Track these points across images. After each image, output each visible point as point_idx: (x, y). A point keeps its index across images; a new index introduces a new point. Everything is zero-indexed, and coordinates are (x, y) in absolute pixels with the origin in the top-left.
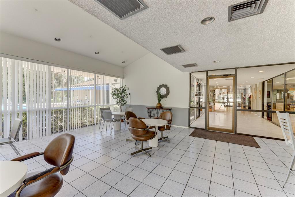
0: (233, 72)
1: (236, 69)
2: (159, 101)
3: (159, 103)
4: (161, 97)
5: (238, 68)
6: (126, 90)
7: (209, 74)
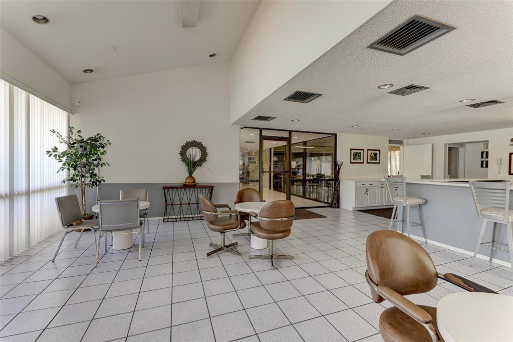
0: (286, 135)
1: (290, 132)
2: (191, 173)
3: (190, 176)
4: (192, 165)
5: (292, 131)
6: (103, 147)
7: (265, 133)
